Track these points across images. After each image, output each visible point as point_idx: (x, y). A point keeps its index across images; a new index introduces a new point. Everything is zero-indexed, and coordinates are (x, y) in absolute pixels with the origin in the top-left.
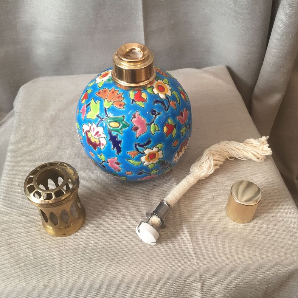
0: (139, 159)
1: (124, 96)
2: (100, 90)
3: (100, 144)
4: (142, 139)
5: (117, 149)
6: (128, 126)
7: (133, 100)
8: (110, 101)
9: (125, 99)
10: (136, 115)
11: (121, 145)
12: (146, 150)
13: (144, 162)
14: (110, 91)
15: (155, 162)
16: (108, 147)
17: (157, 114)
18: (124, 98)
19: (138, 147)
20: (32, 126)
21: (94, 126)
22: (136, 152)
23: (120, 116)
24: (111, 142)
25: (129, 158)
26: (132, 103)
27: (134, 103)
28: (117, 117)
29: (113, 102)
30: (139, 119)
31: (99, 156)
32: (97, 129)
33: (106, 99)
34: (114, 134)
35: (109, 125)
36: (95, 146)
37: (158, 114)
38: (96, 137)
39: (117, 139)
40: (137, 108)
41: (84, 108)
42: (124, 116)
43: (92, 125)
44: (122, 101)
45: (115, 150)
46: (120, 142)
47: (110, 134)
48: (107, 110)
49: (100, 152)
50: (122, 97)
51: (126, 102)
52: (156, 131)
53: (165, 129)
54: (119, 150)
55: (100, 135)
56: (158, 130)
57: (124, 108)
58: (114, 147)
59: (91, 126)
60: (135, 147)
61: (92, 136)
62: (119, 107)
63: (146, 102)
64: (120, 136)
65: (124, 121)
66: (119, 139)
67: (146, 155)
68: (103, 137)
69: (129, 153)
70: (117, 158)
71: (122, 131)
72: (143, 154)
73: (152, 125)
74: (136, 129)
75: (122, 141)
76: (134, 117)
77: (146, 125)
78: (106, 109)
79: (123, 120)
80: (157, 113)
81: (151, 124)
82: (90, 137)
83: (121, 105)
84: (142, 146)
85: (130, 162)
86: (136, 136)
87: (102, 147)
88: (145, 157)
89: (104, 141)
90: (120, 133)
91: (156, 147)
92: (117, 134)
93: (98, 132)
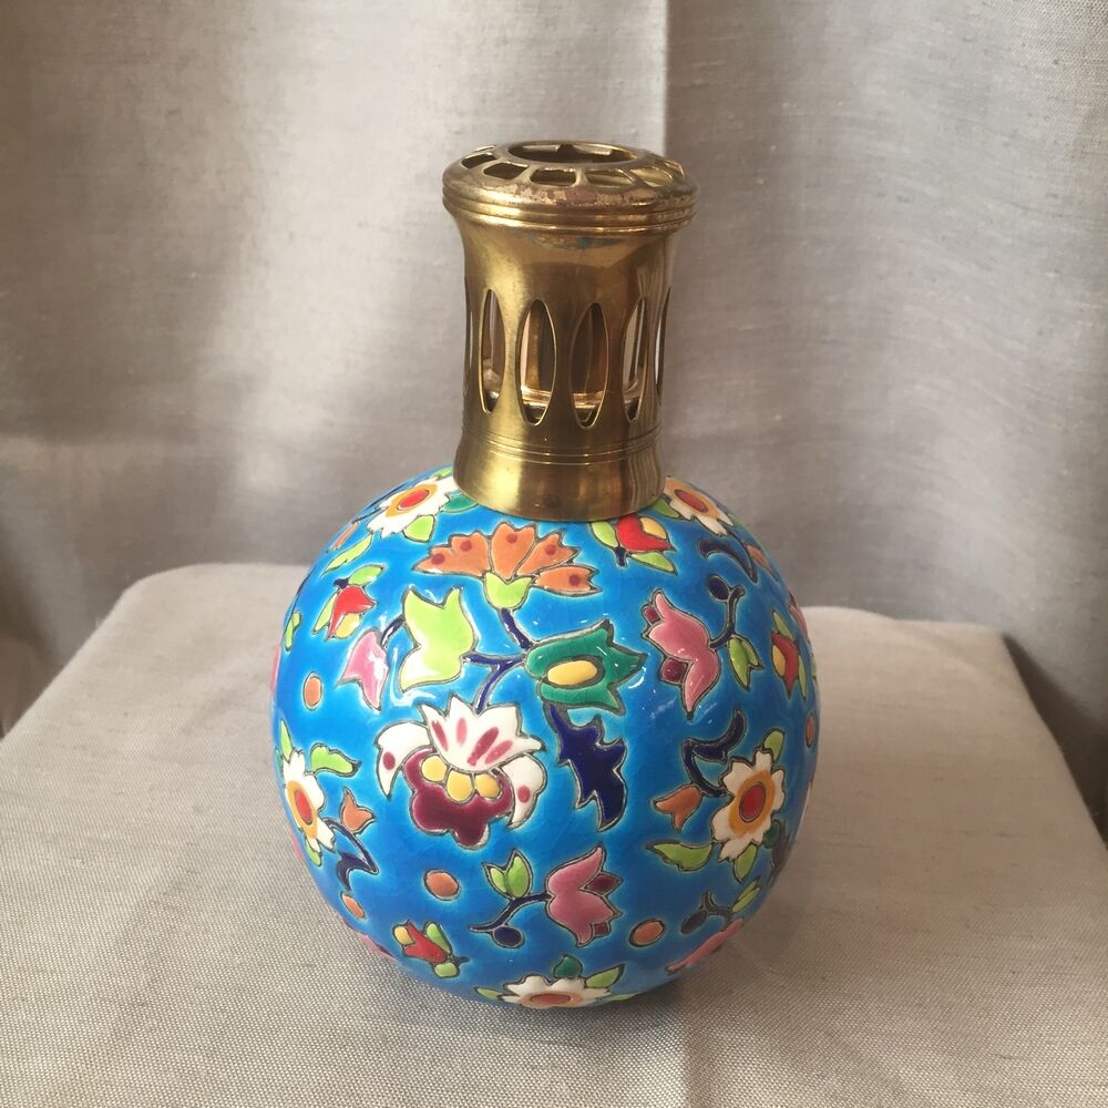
0: (702, 830)
1: (574, 538)
2: (430, 549)
3: (505, 801)
4: (718, 715)
5: (603, 797)
6: (640, 664)
7: (620, 552)
8: (511, 574)
9: (581, 554)
10: (660, 609)
11: (623, 771)
12: (729, 770)
13: (723, 844)
14: (490, 538)
15: (759, 837)
16: (558, 807)
17: (730, 593)
18: (575, 551)
19: (698, 760)
21: (458, 709)
22: (692, 789)
23: (589, 629)
24: (569, 768)
25: (663, 832)
26: (622, 563)
27: (627, 560)
28: (576, 634)
29: (532, 577)
30: (676, 622)
31: (495, 873)
32: (478, 726)
33: (488, 575)
34: (579, 718)
35: (546, 681)
36: (469, 819)
37: (737, 595)
38: (481, 764)
39: (602, 742)
40: (648, 581)
41: (363, 653)
42: (607, 626)
43: (446, 713)
44: (571, 561)
45: (594, 805)
46: (616, 753)
47: (559, 723)
48: (514, 615)
49: (504, 852)
50: (561, 546)
51: (593, 565)
52: (751, 669)
53: (778, 657)
54: (612, 808)
55: (506, 746)
56: (759, 665)
57: (592, 588)
58: (586, 793)
59: (440, 719)
60: (689, 763)
61: (450, 768)
62: (571, 590)
63: (672, 548)
64: (615, 726)
65: (614, 645)
66: (608, 738)
67: (732, 798)
68: (522, 755)
69: (662, 803)
70: (604, 850)
71: (617, 696)
72: (719, 794)
73: (733, 644)
74: (678, 671)
75: (627, 744)
76: (654, 617)
77: (712, 646)
78: (505, 614)
79: (609, 643)
80: (731, 589)
81: (728, 638)
82: (440, 777)
83: (575, 580)
84: (714, 753)
85: (665, 858)
86: (685, 707)
87: (520, 809)
88: (728, 808)
89: (524, 774)
90: (611, 709)
91: (765, 750)
92: (597, 718)
93: (490, 736)
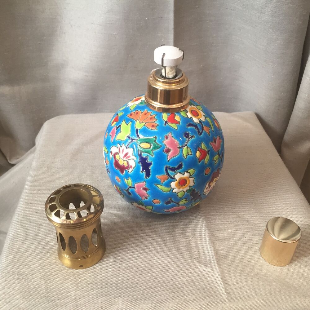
0: (168, 185)
1: (157, 117)
2: (132, 112)
3: (128, 167)
4: (174, 162)
5: (146, 172)
6: (159, 148)
7: (166, 122)
8: (142, 121)
9: (157, 121)
10: (169, 137)
11: (151, 168)
12: (176, 174)
13: (174, 189)
14: (142, 113)
15: (185, 190)
16: (137, 170)
17: (190, 137)
18: (156, 120)
19: (168, 170)
20: (54, 158)
21: (124, 147)
22: (167, 176)
23: (152, 137)
24: (140, 164)
25: (158, 183)
26: (165, 125)
27: (167, 124)
28: (149, 138)
29: (145, 123)
30: (172, 140)
31: (126, 180)
32: (126, 151)
33: (138, 121)
34: (144, 155)
35: (140, 146)
36: (122, 169)
37: (192, 137)
38: (125, 159)
39: (147, 161)
40: (170, 129)
41: (114, 130)
42: (156, 137)
43: (121, 147)
44: (154, 122)
45: (144, 173)
46: (150, 164)
47: (140, 156)
48: (138, 130)
49: (127, 176)
50: (154, 118)
51: (158, 124)
52: (188, 154)
53: (198, 154)
54: (148, 174)
55: (129, 157)
56: (191, 154)
57: (156, 129)
58: (143, 170)
59: (120, 147)
60: (166, 170)
61: (120, 158)
62: (151, 128)
63: (180, 124)
64: (151, 158)
65: (156, 142)
66: (149, 161)
67: (177, 180)
68: (132, 159)
69: (159, 177)
70: (146, 182)
71: (153, 153)
72: (173, 179)
73: (185, 148)
74: (168, 151)
75: (153, 163)
76: (167, 138)
77: (179, 147)
78: (137, 130)
79: (155, 141)
80: (190, 136)
81: (184, 146)
82: (118, 159)
83: (153, 126)
84: (173, 170)
85: (159, 188)
86: (168, 159)
87: (130, 170)
88: (175, 182)
89: (132, 163)
90: (151, 155)
91: (188, 172)
92: (148, 156)
93: (126, 154)
